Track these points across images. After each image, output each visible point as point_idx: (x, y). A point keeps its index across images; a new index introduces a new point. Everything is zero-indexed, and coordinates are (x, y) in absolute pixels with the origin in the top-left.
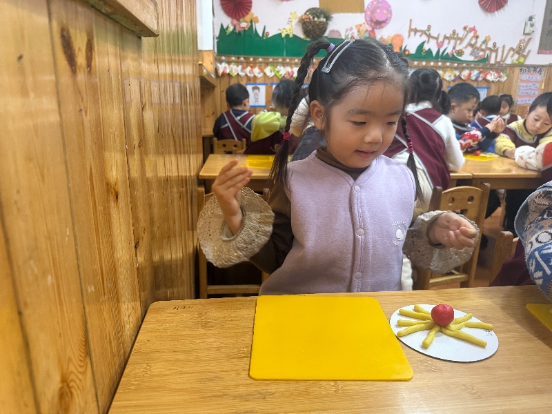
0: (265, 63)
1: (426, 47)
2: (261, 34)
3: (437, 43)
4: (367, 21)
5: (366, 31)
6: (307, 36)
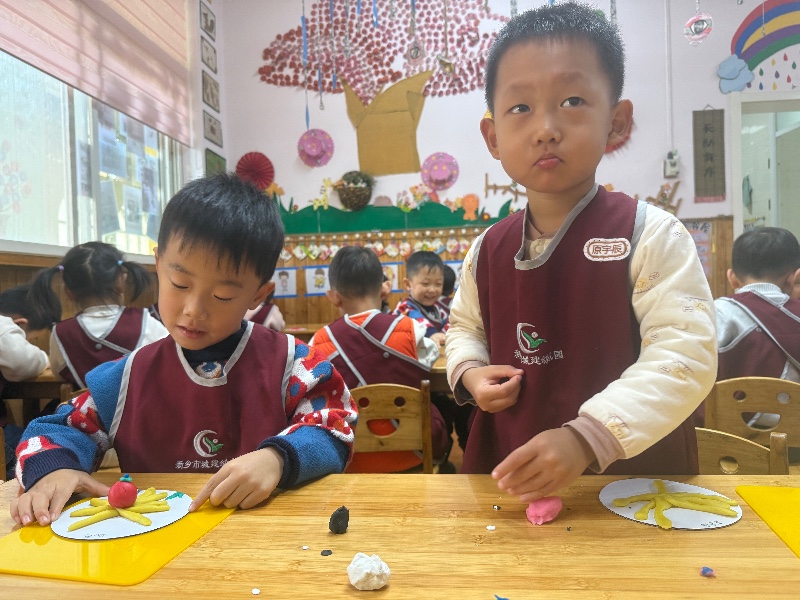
0: (294, 242)
1: (514, 207)
2: (287, 208)
4: (424, 182)
5: (425, 194)
6: (346, 206)
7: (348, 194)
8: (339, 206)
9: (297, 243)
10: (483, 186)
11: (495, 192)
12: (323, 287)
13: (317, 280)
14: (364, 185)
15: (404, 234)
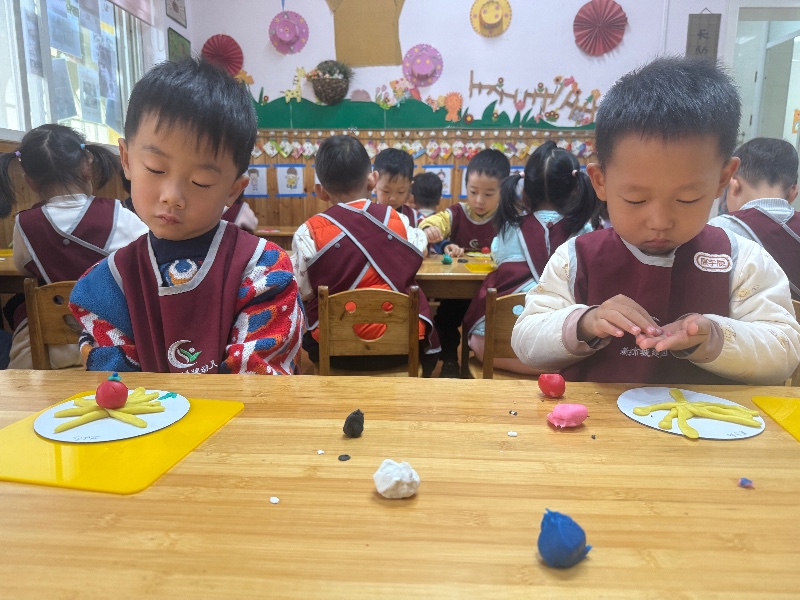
0: (264, 137)
1: (498, 109)
2: (257, 100)
3: (515, 102)
4: (406, 76)
5: (406, 90)
6: (321, 99)
7: (323, 86)
8: (314, 99)
9: (268, 139)
10: (468, 85)
11: (480, 92)
12: (295, 187)
13: (289, 180)
14: (340, 77)
15: (383, 133)
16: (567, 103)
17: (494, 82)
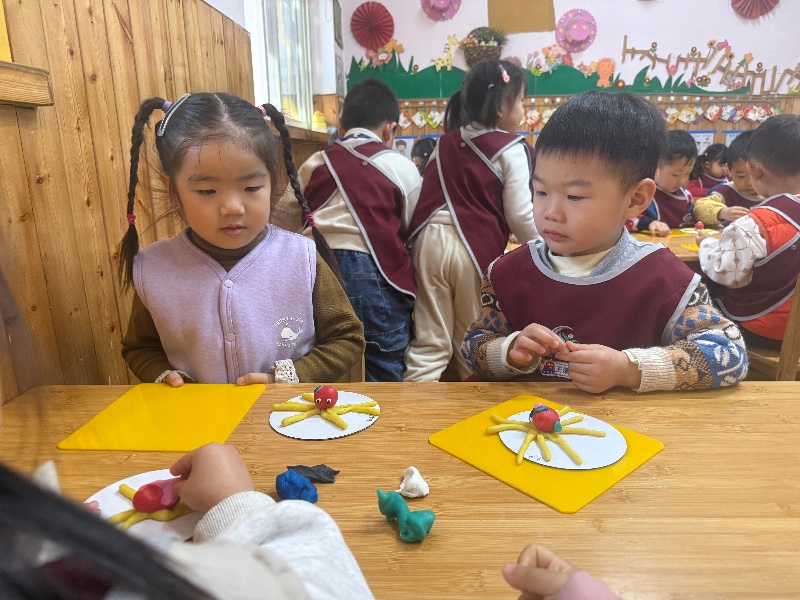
0: (413, 108)
1: (650, 75)
2: (407, 69)
3: (667, 67)
4: (559, 42)
5: (559, 56)
7: (478, 54)
8: (463, 67)
9: (416, 110)
10: (621, 50)
11: (633, 57)
14: (496, 44)
15: (533, 100)
16: (719, 68)
17: (648, 47)
